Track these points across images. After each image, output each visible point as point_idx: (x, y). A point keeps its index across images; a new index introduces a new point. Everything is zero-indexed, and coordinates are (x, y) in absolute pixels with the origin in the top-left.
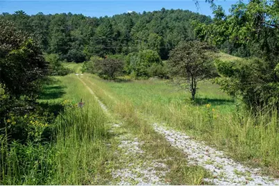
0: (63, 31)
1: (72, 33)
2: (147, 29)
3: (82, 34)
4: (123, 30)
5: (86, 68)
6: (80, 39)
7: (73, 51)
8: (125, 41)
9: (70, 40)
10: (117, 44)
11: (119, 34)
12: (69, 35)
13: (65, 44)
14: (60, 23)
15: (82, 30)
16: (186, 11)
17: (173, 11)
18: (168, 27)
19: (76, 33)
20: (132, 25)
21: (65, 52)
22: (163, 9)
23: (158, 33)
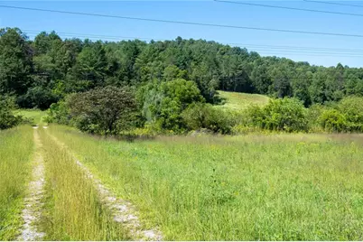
0: (20, 56)
1: (35, 59)
2: (160, 59)
3: (53, 62)
4: (123, 59)
5: (55, 115)
6: (49, 69)
7: (36, 89)
8: (126, 78)
9: (32, 71)
10: (113, 82)
11: (116, 66)
12: (31, 64)
13: (22, 77)
14: (14, 43)
15: (53, 56)
16: (210, 43)
17: (192, 42)
18: (192, 58)
19: (43, 60)
20: (137, 52)
21: (21, 90)
22: (179, 38)
23: (178, 66)
